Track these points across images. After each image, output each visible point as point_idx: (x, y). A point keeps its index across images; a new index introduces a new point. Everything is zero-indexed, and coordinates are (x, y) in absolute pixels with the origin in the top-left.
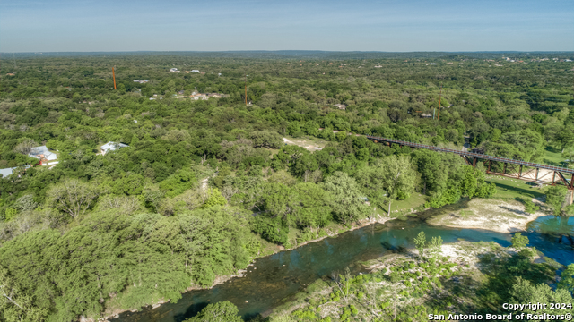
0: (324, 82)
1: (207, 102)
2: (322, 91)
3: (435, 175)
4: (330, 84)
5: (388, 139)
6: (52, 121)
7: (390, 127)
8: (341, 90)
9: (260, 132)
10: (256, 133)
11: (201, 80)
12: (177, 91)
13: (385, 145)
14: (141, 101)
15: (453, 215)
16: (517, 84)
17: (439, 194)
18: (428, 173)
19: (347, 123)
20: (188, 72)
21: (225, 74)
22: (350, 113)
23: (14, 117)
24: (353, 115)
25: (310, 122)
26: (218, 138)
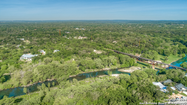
6: (45, 44)
9: (88, 49)
12: (75, 36)
14: (65, 39)
20: (81, 29)
23: (37, 43)
26: (78, 50)
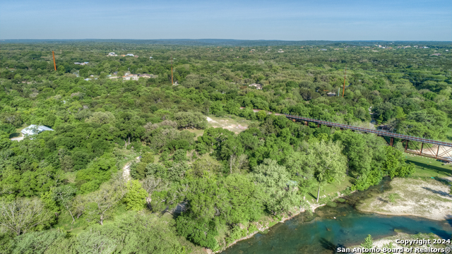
0: (239, 64)
1: (137, 83)
2: (239, 72)
3: (361, 157)
4: (245, 66)
5: (306, 119)
7: (306, 106)
8: (255, 71)
9: (184, 113)
10: (180, 114)
11: (134, 62)
12: (112, 72)
13: (303, 124)
14: (76, 81)
15: (380, 199)
16: (395, 66)
17: (364, 176)
18: (353, 155)
19: (265, 102)
20: (124, 56)
21: (155, 58)
22: (267, 93)
24: (270, 94)
25: (232, 101)
26: (143, 120)
